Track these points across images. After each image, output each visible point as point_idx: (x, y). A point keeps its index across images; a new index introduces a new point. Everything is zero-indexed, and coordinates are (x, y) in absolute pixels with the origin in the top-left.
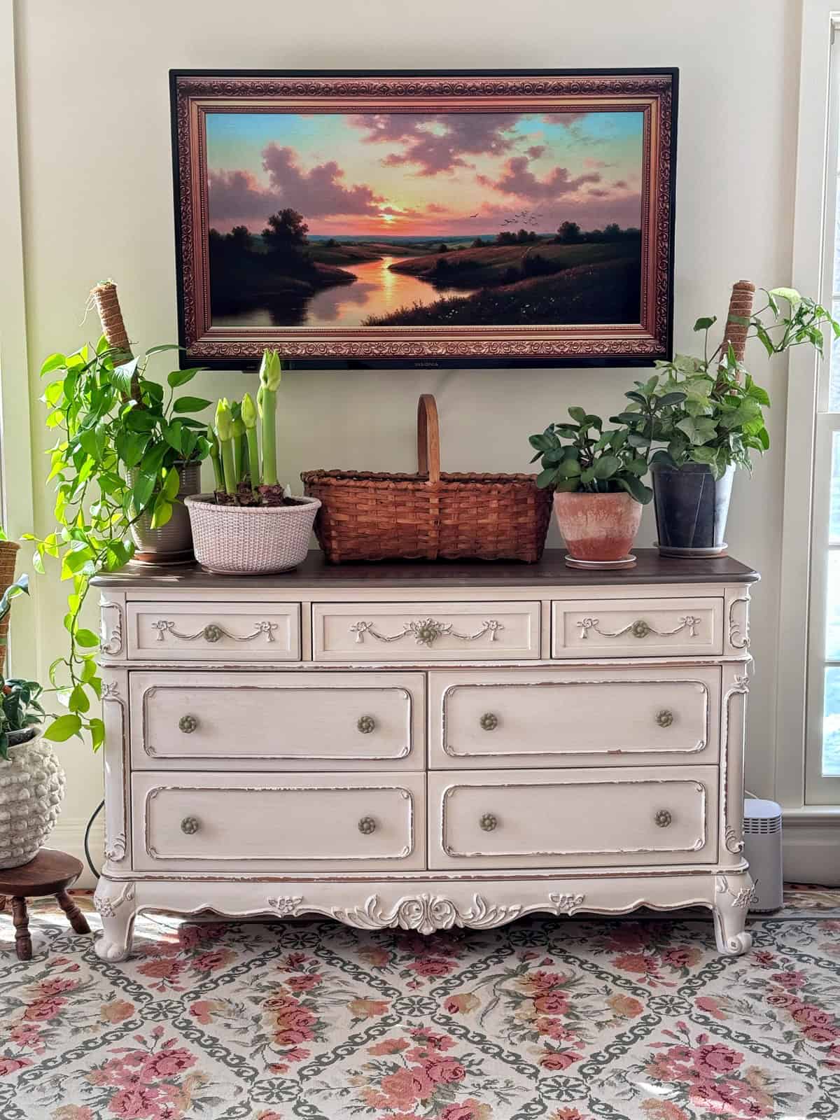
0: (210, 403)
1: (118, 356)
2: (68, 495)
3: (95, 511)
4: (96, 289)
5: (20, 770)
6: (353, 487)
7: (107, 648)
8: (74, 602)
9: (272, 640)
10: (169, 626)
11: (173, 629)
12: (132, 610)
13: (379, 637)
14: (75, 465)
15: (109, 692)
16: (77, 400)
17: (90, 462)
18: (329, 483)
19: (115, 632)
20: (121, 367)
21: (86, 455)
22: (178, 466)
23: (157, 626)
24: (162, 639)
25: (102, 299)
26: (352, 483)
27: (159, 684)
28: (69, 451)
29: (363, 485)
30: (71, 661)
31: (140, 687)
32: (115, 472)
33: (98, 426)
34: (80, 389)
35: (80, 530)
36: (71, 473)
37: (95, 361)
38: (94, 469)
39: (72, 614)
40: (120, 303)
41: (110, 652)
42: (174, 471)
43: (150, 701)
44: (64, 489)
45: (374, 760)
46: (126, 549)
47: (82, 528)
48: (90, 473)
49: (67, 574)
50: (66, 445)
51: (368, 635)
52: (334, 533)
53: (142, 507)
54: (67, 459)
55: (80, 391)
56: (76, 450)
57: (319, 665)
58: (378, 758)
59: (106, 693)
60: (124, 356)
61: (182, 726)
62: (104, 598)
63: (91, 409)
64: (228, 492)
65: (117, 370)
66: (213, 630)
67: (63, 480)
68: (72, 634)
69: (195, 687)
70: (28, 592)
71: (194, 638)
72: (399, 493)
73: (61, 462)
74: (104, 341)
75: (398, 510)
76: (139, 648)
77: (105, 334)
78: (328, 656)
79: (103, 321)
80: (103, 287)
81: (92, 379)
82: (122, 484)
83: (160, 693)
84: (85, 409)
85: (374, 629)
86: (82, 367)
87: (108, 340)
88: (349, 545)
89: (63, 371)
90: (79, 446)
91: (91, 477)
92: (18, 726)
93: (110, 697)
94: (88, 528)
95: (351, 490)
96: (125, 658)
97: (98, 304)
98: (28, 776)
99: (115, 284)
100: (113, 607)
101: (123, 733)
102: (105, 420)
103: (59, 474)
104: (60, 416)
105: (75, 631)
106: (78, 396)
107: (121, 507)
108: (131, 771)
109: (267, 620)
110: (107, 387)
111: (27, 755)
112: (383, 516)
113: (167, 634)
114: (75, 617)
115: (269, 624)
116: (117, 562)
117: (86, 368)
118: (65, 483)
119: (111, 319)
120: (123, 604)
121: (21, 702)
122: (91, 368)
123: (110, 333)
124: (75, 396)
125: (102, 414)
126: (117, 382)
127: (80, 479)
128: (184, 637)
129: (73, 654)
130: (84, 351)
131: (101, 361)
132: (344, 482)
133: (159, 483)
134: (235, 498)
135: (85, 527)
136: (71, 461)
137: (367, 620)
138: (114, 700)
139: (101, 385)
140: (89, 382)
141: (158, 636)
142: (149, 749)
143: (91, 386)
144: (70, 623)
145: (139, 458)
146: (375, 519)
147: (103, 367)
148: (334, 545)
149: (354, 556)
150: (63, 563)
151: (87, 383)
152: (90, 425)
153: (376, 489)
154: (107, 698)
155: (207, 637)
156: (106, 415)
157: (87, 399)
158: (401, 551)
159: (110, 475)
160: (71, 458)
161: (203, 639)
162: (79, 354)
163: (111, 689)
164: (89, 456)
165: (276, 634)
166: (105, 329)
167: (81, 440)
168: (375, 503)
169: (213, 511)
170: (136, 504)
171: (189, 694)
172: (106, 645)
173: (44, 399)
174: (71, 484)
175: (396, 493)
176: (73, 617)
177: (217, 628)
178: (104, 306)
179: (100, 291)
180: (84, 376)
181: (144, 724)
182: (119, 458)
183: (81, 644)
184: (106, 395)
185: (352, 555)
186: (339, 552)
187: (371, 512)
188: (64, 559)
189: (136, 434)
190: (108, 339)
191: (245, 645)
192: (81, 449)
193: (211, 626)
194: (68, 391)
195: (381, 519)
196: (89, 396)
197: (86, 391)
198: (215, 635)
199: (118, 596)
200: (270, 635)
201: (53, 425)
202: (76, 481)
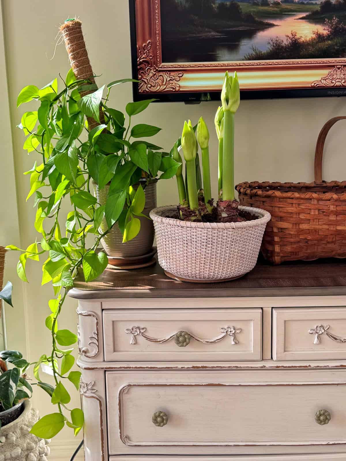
0: (161, 129)
1: (86, 87)
2: (46, 210)
3: (70, 226)
4: (64, 25)
5: (12, 445)
6: (298, 198)
7: (85, 352)
8: (53, 305)
9: (237, 343)
10: (142, 331)
11: (146, 334)
12: (108, 317)
13: (336, 339)
14: (51, 184)
15: (88, 390)
16: (50, 127)
17: (64, 183)
18: (273, 195)
19: (92, 338)
20: (90, 95)
21: (60, 175)
22: (143, 183)
23: (131, 331)
24: (136, 343)
25: (69, 35)
26: (297, 195)
27: (133, 382)
28: (45, 172)
29: (307, 197)
30: (52, 357)
31: (115, 385)
32: (86, 190)
33: (71, 149)
34: (53, 117)
35: (57, 242)
36: (47, 191)
37: (65, 91)
38: (67, 187)
39: (53, 316)
40: (85, 39)
41: (88, 354)
42: (140, 188)
43: (125, 397)
44: (42, 205)
45: (328, 445)
46: (100, 260)
47: (59, 240)
48: (65, 191)
49: (46, 278)
50: (42, 167)
51: (325, 337)
52: (276, 239)
53: (113, 222)
54: (43, 179)
55: (52, 120)
56: (51, 171)
57: (280, 364)
58: (331, 443)
59: (85, 390)
60: (91, 87)
61: (155, 421)
62: (82, 307)
63: (63, 134)
64: (192, 207)
65: (85, 98)
66: (184, 336)
67: (40, 196)
68: (53, 333)
69: (166, 385)
70: (11, 305)
71: (165, 341)
72: (340, 203)
73: (38, 182)
74: (72, 75)
75: (338, 218)
76: (114, 351)
77: (73, 68)
78: (288, 355)
79: (70, 55)
80: (70, 23)
81: (62, 108)
82: (94, 201)
83: (134, 390)
84: (58, 135)
85: (333, 333)
86: (54, 97)
87: (76, 73)
88: (288, 249)
89: (37, 100)
90: (54, 167)
91: (64, 195)
92: (10, 404)
93: (89, 394)
94: (64, 241)
95: (294, 201)
96: (102, 360)
97: (66, 40)
98: (20, 451)
99: (81, 22)
100: (90, 315)
101: (102, 425)
102: (76, 144)
103: (37, 192)
104: (36, 142)
105: (56, 331)
106: (51, 124)
107: (91, 221)
108: (109, 456)
109: (231, 324)
110: (75, 116)
111: (18, 431)
112: (324, 224)
113: (141, 339)
114: (55, 319)
115: (234, 329)
116: (92, 273)
117: (57, 98)
118: (43, 200)
119: (78, 53)
120: (99, 312)
121: (11, 383)
122: (61, 98)
123: (77, 66)
124: (48, 124)
125: (73, 138)
126: (85, 108)
127: (56, 197)
128: (155, 341)
129: (54, 350)
130: (54, 83)
131: (69, 92)
132: (289, 194)
133: (128, 200)
134: (197, 212)
135: (62, 239)
136: (47, 180)
137: (325, 324)
138: (93, 397)
139: (70, 114)
140: (60, 111)
141: (131, 341)
142: (125, 438)
143: (62, 114)
144: (50, 324)
145: (109, 178)
146: (318, 227)
147: (71, 98)
148: (277, 249)
149: (293, 258)
150: (43, 270)
151: (58, 112)
152: (63, 149)
153: (319, 200)
154: (86, 394)
155: (178, 342)
156: (76, 139)
157: (58, 127)
158: (334, 253)
159: (82, 192)
160: (47, 179)
161: (173, 343)
162: (51, 86)
163: (90, 387)
164: (63, 177)
165: (240, 338)
166: (72, 63)
167: (56, 162)
168: (317, 213)
169: (182, 227)
170: (108, 219)
171: (161, 391)
172: (83, 349)
173: (21, 126)
174: (47, 201)
175: (337, 203)
176: (53, 320)
177: (187, 334)
178: (71, 41)
179: (68, 27)
180: (56, 106)
181: (120, 417)
182: (89, 178)
183: (61, 344)
184: (75, 123)
185: (292, 257)
186: (282, 255)
187: (313, 220)
188: (44, 266)
189: (105, 156)
190: (75, 71)
191: (211, 348)
192: (56, 169)
193: (181, 332)
194: (42, 119)
195: (321, 226)
196: (60, 123)
197: (58, 119)
198: (185, 341)
199: (95, 306)
200: (235, 338)
201: (31, 150)
202: (52, 198)
